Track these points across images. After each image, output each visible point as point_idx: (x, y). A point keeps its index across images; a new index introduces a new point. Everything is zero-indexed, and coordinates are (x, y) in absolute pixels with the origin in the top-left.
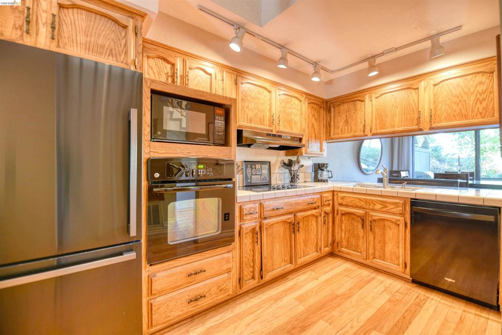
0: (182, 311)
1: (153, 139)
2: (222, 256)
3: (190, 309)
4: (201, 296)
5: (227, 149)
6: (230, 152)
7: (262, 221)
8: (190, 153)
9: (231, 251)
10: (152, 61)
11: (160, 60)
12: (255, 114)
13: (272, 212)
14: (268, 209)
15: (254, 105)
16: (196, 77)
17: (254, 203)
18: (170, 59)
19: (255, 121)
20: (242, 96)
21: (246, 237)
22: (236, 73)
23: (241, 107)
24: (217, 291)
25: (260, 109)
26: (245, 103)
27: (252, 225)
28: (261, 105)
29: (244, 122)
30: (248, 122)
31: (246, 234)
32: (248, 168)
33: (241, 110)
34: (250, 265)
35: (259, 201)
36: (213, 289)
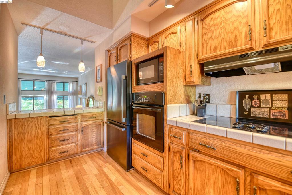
2: (157, 156)
3: (143, 172)
6: (163, 87)
7: (189, 150)
9: (163, 158)
10: (152, 46)
11: (155, 43)
12: (221, 40)
13: (200, 147)
14: (195, 141)
15: (220, 31)
16: (169, 41)
17: (181, 130)
18: (157, 40)
19: (221, 48)
20: (204, 31)
21: (175, 155)
22: (198, 14)
23: (203, 42)
24: (154, 176)
25: (229, 30)
26: (208, 35)
27: (178, 148)
28: (231, 25)
29: (207, 55)
30: (212, 52)
31: (174, 152)
32: (246, 98)
33: (203, 44)
34: (178, 182)
35: (188, 129)
36: (152, 172)
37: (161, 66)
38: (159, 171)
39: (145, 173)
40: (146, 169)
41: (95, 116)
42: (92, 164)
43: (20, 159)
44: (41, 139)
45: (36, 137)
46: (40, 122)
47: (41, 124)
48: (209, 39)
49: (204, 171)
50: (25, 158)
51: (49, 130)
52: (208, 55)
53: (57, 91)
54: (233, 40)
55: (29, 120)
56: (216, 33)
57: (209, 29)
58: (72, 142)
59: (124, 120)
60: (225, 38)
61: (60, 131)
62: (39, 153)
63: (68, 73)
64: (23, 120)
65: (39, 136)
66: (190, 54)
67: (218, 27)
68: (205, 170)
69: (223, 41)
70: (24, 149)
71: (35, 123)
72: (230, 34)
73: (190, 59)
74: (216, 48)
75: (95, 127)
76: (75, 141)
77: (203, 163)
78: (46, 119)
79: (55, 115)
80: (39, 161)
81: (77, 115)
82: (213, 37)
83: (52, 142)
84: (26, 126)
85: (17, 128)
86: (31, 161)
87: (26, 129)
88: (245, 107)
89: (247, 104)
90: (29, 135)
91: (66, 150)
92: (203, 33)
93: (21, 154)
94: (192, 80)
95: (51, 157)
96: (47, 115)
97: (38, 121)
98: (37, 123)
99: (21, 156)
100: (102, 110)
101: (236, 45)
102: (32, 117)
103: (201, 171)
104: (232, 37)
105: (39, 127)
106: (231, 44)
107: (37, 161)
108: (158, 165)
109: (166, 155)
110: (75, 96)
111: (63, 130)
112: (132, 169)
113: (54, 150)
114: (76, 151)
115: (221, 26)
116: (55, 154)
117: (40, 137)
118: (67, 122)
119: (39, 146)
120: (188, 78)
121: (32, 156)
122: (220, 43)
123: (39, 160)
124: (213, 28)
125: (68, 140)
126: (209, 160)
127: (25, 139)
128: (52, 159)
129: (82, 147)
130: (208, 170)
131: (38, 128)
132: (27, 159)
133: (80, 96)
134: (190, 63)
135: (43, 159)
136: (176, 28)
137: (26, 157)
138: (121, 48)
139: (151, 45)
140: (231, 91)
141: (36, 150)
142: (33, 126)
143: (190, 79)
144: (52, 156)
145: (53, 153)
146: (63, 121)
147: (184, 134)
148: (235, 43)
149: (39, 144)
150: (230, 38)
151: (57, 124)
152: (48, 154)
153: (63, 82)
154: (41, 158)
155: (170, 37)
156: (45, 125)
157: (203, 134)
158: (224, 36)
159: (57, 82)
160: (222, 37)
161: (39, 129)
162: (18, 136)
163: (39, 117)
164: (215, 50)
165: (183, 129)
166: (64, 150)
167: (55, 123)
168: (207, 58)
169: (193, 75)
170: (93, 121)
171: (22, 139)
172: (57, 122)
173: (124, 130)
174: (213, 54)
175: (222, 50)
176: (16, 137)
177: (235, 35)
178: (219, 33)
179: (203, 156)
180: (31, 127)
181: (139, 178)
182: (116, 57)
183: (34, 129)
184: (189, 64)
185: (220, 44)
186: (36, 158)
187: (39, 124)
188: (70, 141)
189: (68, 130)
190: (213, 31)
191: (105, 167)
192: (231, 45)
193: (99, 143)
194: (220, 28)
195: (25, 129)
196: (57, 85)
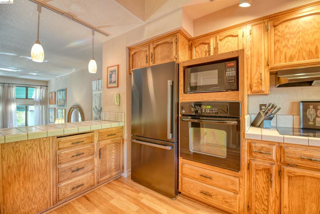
0: (197, 194)
1: (185, 92)
2: (228, 177)
3: (202, 197)
4: (209, 195)
5: (235, 93)
6: (238, 95)
7: (282, 166)
8: (203, 98)
9: (238, 177)
10: (198, 48)
11: (202, 45)
12: (298, 49)
13: (300, 161)
14: (293, 155)
15: (297, 40)
16: (226, 44)
17: (269, 144)
18: (207, 42)
19: (298, 58)
20: (277, 38)
21: (258, 173)
22: (268, 19)
23: (276, 49)
24: (223, 200)
25: (309, 41)
26: (281, 43)
27: (265, 165)
28: (311, 36)
29: (280, 63)
30: (287, 61)
31: (257, 170)
32: (310, 108)
33: (275, 52)
34: (263, 203)
35: (279, 143)
36: (219, 196)
37: (229, 71)
38: (232, 194)
39: (205, 198)
40: (209, 193)
41: (114, 132)
42: (121, 197)
43: (12, 208)
44: (45, 172)
45: (38, 170)
46: (43, 146)
47: (45, 148)
48: (284, 47)
49: (303, 186)
50: (20, 206)
51: (57, 157)
52: (283, 64)
53: (16, 99)
54: (314, 51)
55: (27, 145)
56: (292, 41)
57: (283, 37)
58: (88, 171)
59: (169, 136)
60: (304, 48)
61: (73, 156)
62: (42, 193)
63: (38, 74)
64: (17, 145)
65: (42, 168)
66: (258, 61)
67: (295, 35)
68: (305, 185)
69: (301, 51)
70: (18, 192)
71: (36, 149)
72: (309, 45)
73: (258, 65)
74: (293, 57)
75: (114, 147)
76: (91, 169)
77: (302, 178)
78: (52, 140)
79: (65, 134)
80: (42, 206)
81: (93, 132)
82: (289, 46)
83: (62, 174)
84: (22, 155)
85: (6, 158)
86: (30, 208)
87: (21, 159)
88: (309, 117)
89: (311, 114)
90: (27, 168)
91: (80, 183)
92: (276, 40)
93: (14, 201)
94: (261, 89)
95: (60, 197)
96: (54, 135)
97: (40, 145)
98: (39, 149)
99: (13, 204)
100: (122, 124)
101: (317, 55)
102: (32, 140)
103: (299, 186)
104: (313, 49)
105: (42, 154)
106: (311, 54)
107: (38, 207)
108: (231, 187)
109: (243, 174)
110: (43, 106)
111: (77, 155)
112: (178, 196)
113: (65, 186)
114: (92, 183)
115: (299, 35)
116: (66, 191)
117: (44, 169)
118: (81, 143)
119: (42, 183)
120: (256, 87)
121: (32, 200)
122: (298, 52)
123: (42, 204)
124: (288, 36)
125: (83, 168)
126: (313, 174)
127: (19, 175)
128: (61, 200)
129: (100, 176)
130: (308, 184)
131: (40, 156)
132: (24, 206)
133: (52, 106)
134: (259, 71)
135: (47, 203)
136: (237, 30)
137: (23, 203)
138: (157, 46)
139: (195, 47)
140: (292, 101)
141: (38, 190)
142: (33, 153)
143: (259, 87)
144: (62, 195)
145: (63, 191)
146: (76, 141)
147: (274, 148)
148: (316, 54)
149: (41, 180)
150: (309, 48)
151: (67, 148)
152: (55, 193)
153: (26, 87)
154: (45, 201)
155: (226, 39)
156: (51, 150)
157: (302, 147)
158: (303, 45)
159: (16, 86)
160: (300, 47)
161: (42, 157)
162: (9, 171)
163: (43, 138)
164: (291, 59)
165: (272, 143)
166: (78, 184)
167: (65, 145)
168: (282, 66)
169: (263, 83)
170: (112, 139)
171: (15, 176)
172: (69, 144)
173: (169, 148)
174: (288, 63)
175: (301, 59)
176: (5, 174)
177: (316, 46)
178: (297, 42)
179: (304, 171)
180: (30, 155)
181: (195, 206)
182: (147, 56)
183: (35, 157)
184: (257, 71)
185: (298, 54)
186: (37, 202)
187: (42, 149)
188: (86, 169)
189: (83, 154)
190: (288, 40)
191: (142, 198)
192: (312, 56)
193: (119, 168)
194: (297, 37)
195: (19, 158)
196: (16, 90)
